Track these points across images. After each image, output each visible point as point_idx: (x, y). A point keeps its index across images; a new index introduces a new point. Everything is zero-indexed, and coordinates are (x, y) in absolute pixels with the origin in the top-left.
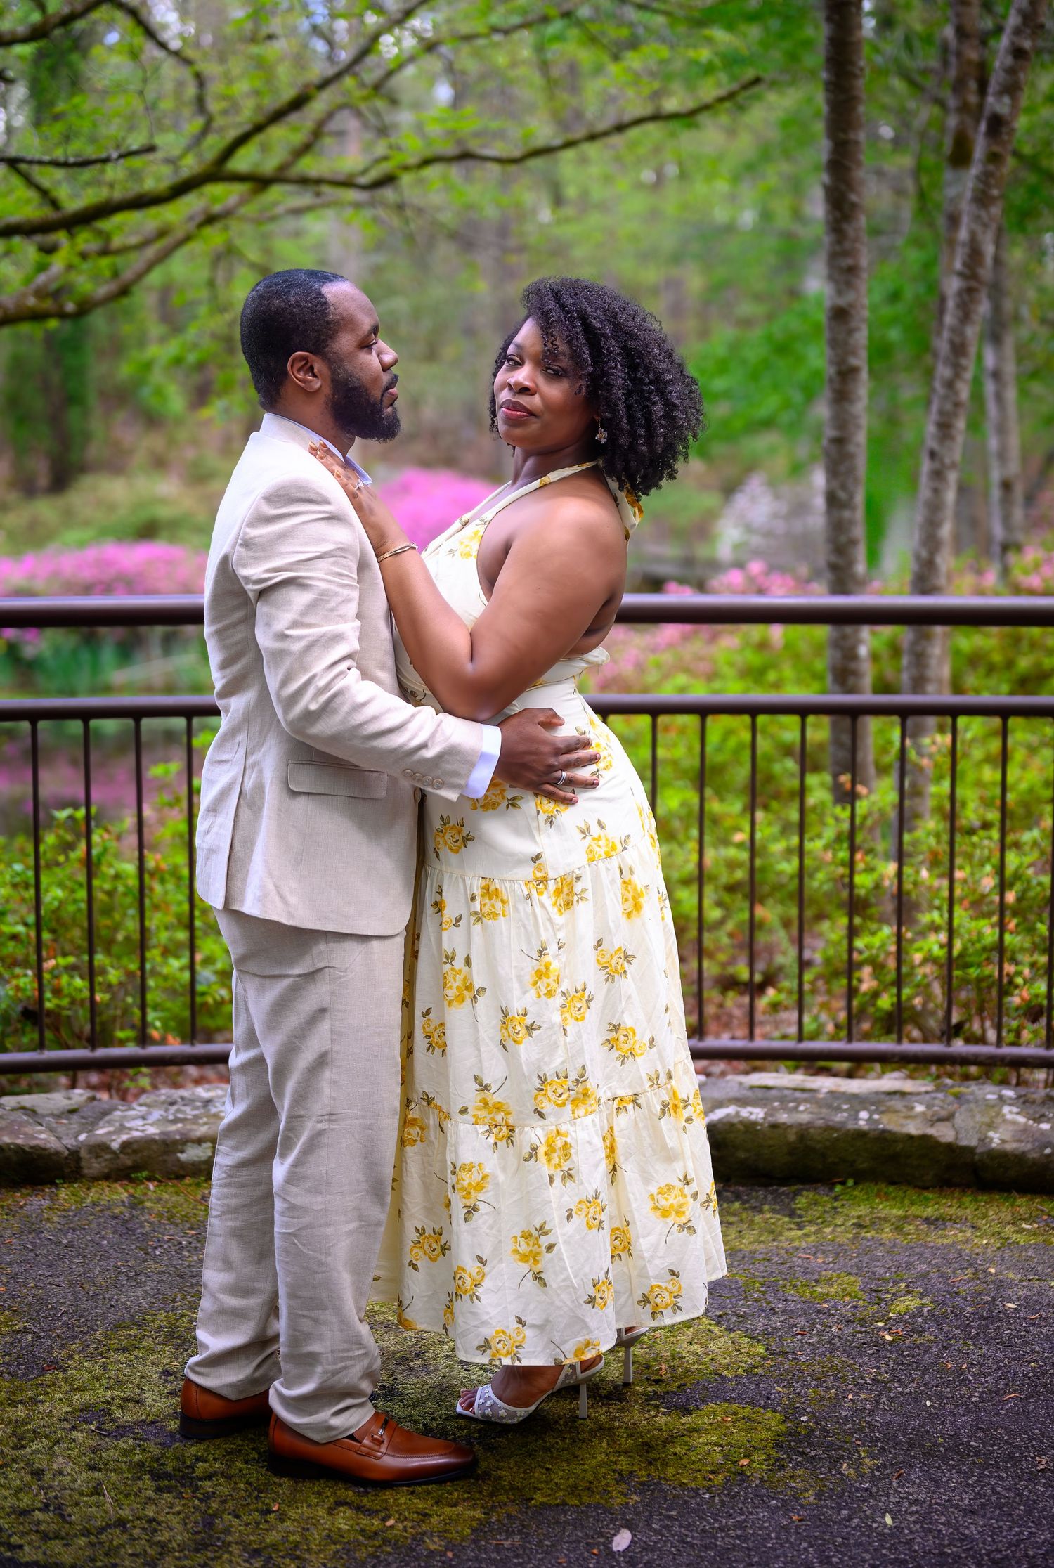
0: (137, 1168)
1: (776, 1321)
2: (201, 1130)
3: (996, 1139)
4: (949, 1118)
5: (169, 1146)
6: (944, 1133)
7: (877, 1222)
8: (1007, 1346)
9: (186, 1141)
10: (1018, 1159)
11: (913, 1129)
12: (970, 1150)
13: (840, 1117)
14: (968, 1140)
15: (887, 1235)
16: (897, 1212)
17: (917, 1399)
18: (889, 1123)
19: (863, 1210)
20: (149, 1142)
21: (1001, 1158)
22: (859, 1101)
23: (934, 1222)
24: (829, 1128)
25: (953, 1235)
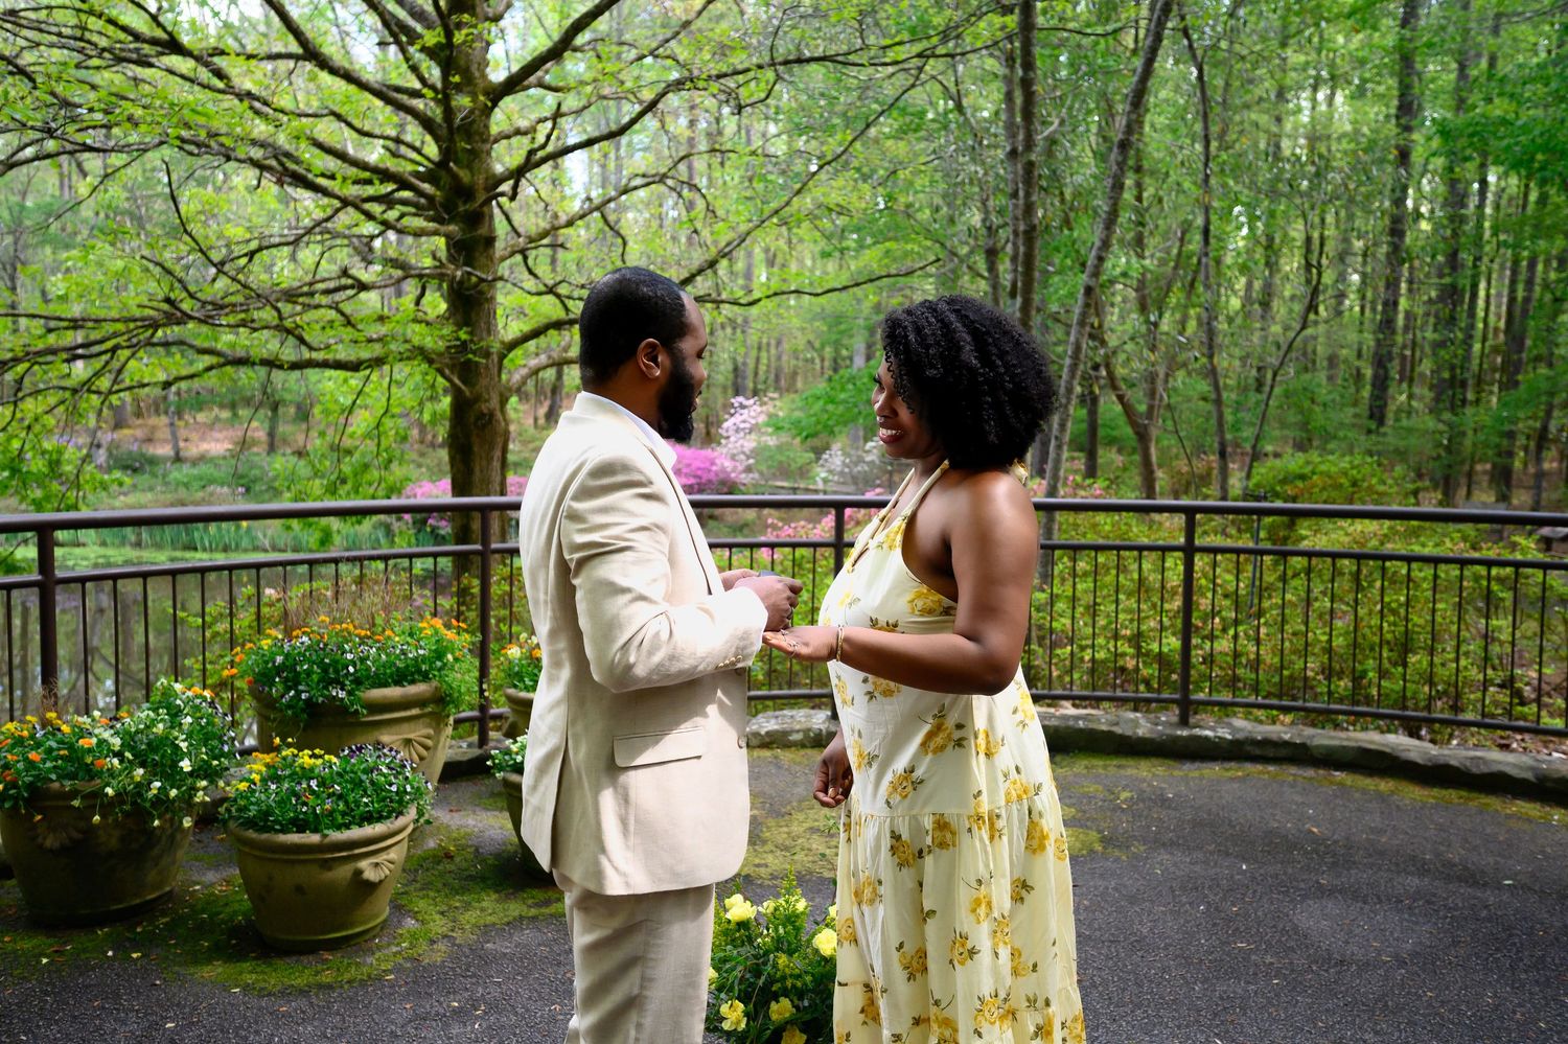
0: (772, 743)
1: (1073, 801)
2: (798, 727)
3: (1140, 732)
4: (1117, 724)
5: (785, 733)
6: (1118, 730)
7: (1093, 767)
8: (1175, 809)
9: (792, 732)
10: (1151, 741)
11: (1104, 728)
12: (1129, 737)
13: (1071, 723)
14: (1129, 733)
15: (1101, 771)
16: (1101, 763)
17: (1149, 827)
18: (1091, 726)
19: (1085, 762)
20: (776, 732)
21: (1142, 741)
22: (1077, 718)
23: (1119, 767)
24: (1068, 728)
25: (1129, 772)
